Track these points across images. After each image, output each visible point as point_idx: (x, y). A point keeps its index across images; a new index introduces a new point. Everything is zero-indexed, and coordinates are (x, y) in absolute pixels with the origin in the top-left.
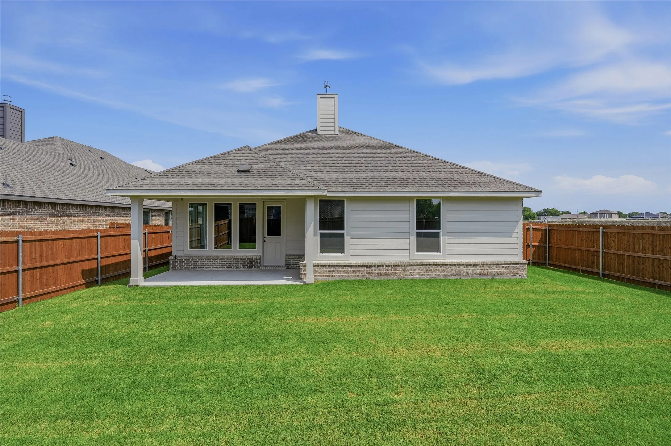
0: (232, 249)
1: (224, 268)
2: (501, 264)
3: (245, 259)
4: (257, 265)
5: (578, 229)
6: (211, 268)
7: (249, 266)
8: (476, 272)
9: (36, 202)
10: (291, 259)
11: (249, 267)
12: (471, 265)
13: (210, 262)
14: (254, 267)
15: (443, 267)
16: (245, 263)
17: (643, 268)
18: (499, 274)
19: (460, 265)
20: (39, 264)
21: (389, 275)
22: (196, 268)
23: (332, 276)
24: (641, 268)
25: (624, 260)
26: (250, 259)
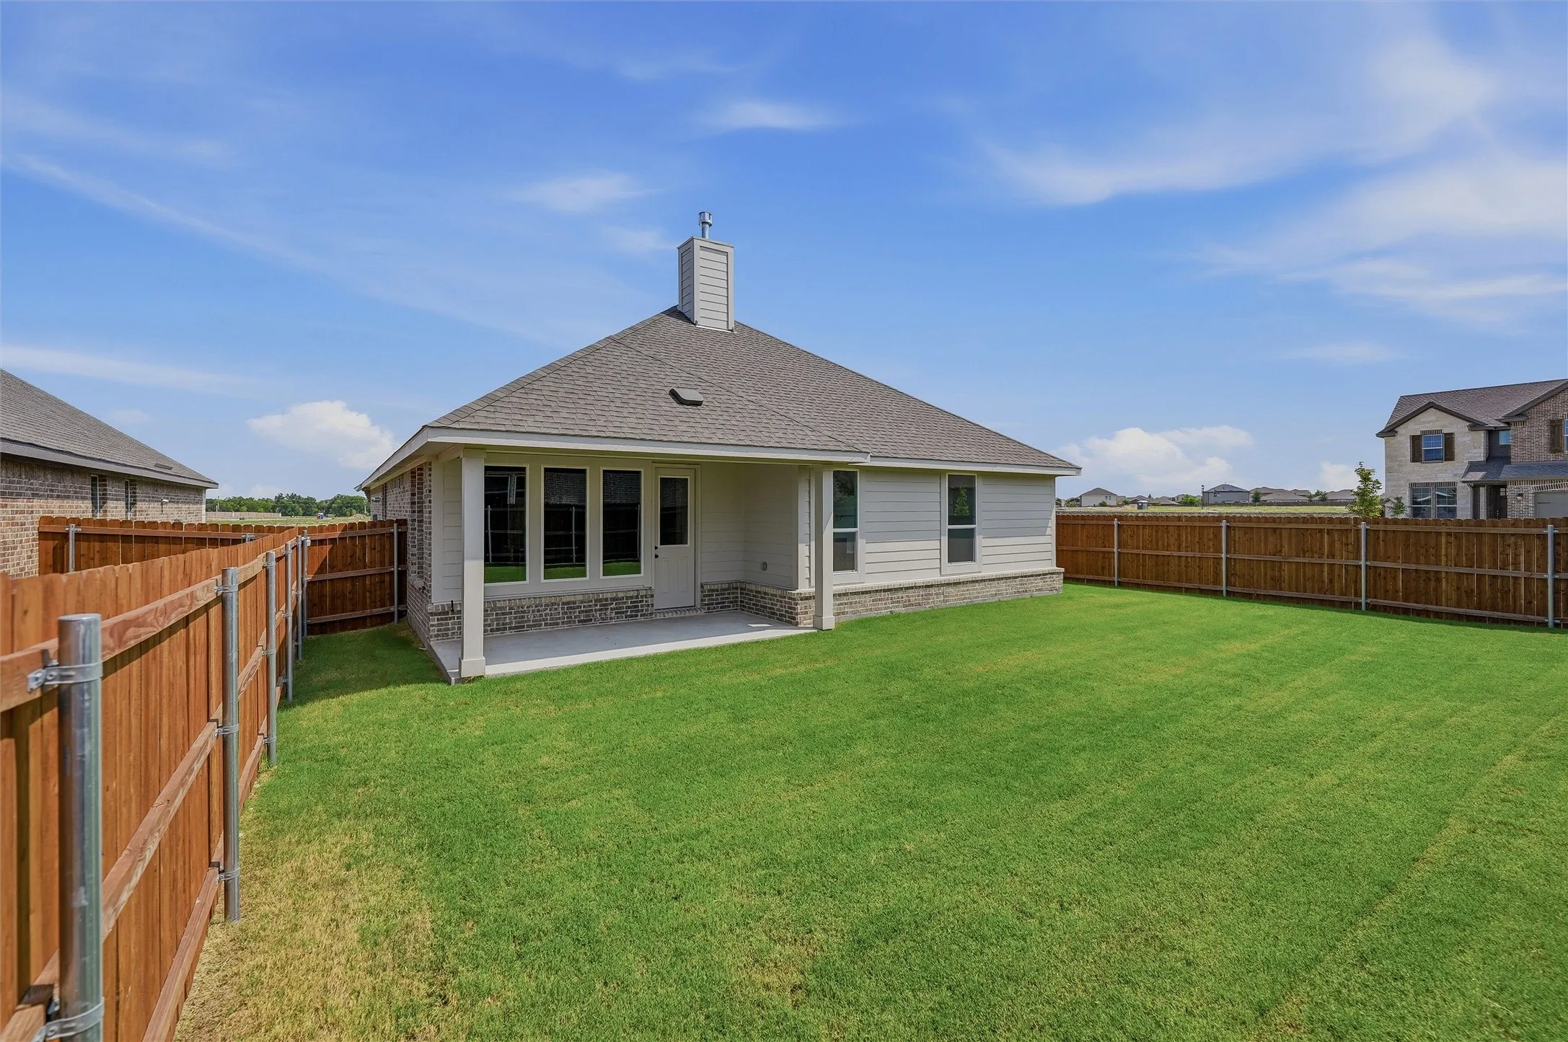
0: (587, 578)
1: (574, 622)
3: (620, 600)
4: (647, 610)
5: (1083, 522)
6: (543, 626)
7: (629, 613)
10: (713, 590)
11: (631, 616)
13: (538, 611)
14: (641, 615)
16: (620, 608)
17: (1168, 570)
21: (919, 604)
22: (505, 629)
23: (843, 613)
24: (1166, 570)
25: (1144, 560)
26: (631, 597)
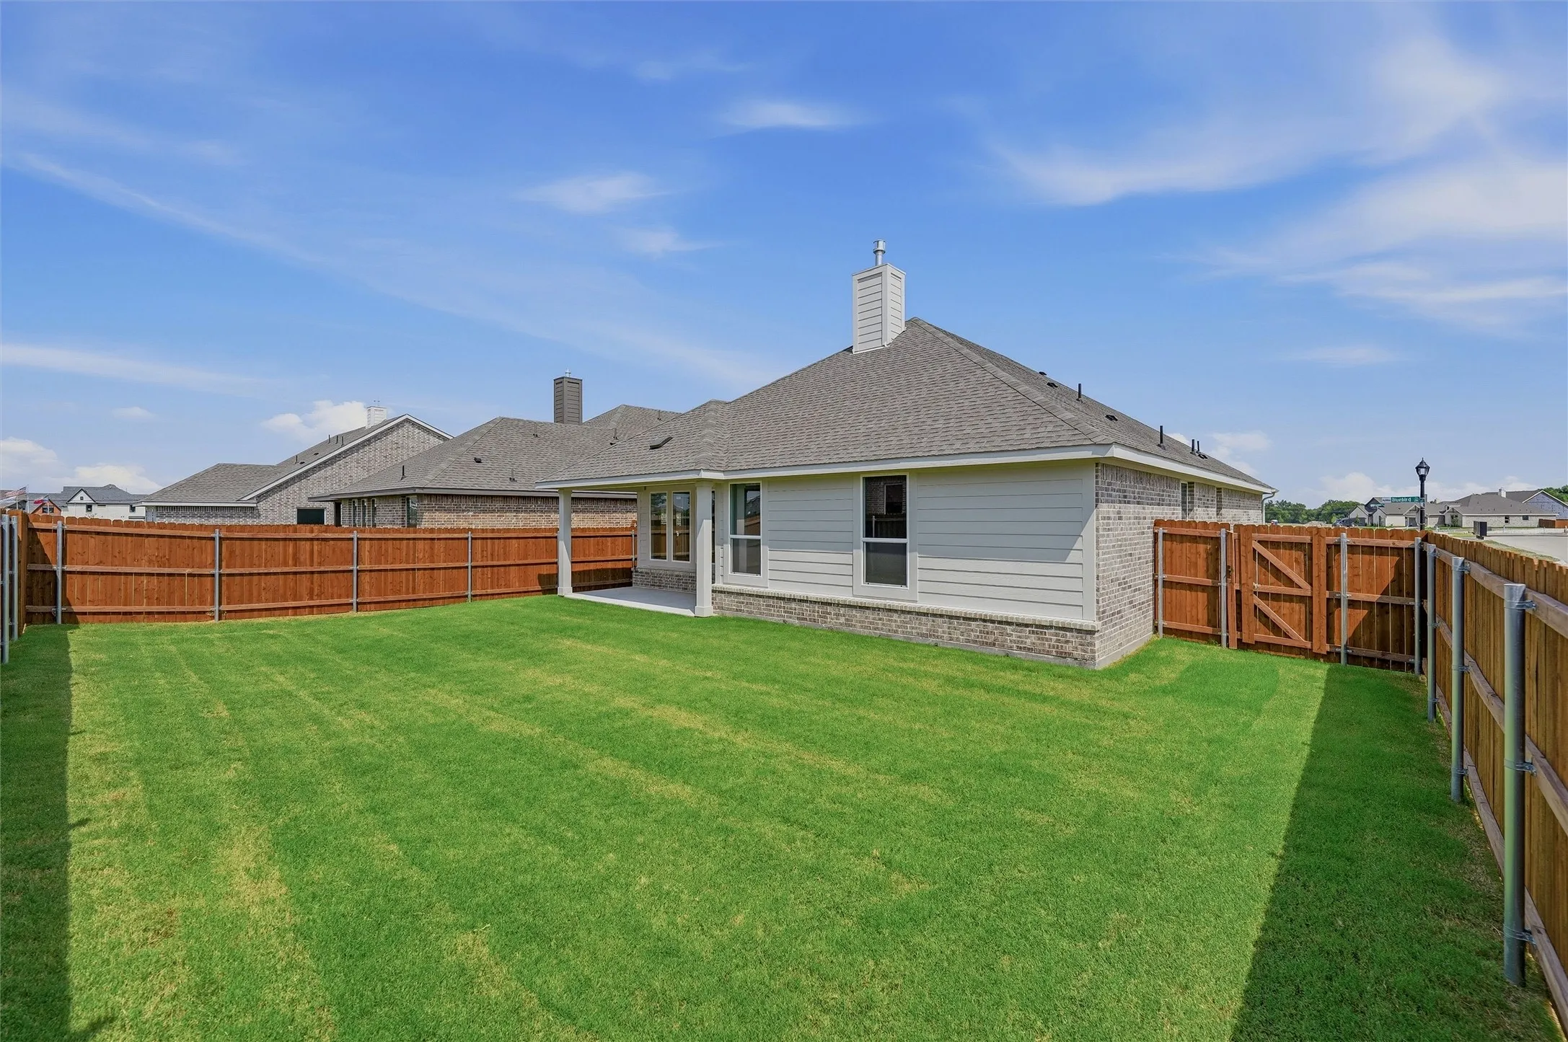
2: (1027, 625)
8: (969, 636)
9: (532, 497)
12: (958, 618)
15: (903, 616)
18: (1021, 648)
19: (934, 615)
20: (490, 563)
21: (815, 621)
22: (655, 585)
23: (741, 610)
